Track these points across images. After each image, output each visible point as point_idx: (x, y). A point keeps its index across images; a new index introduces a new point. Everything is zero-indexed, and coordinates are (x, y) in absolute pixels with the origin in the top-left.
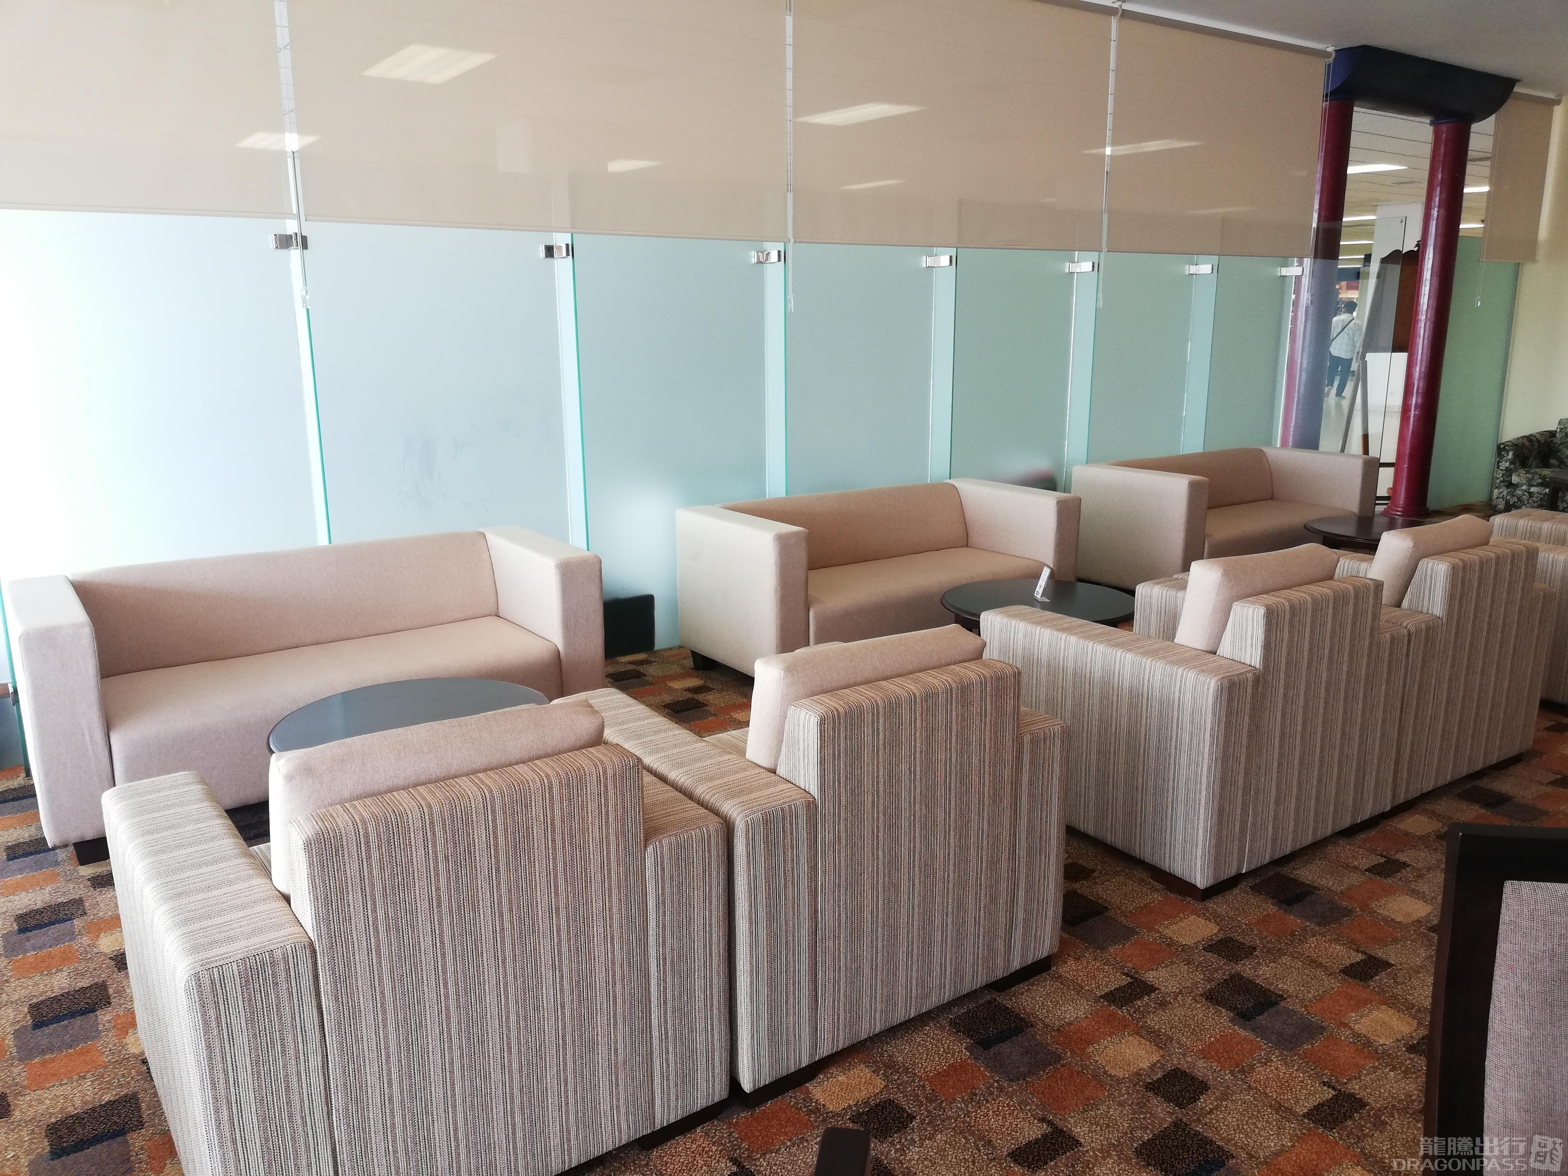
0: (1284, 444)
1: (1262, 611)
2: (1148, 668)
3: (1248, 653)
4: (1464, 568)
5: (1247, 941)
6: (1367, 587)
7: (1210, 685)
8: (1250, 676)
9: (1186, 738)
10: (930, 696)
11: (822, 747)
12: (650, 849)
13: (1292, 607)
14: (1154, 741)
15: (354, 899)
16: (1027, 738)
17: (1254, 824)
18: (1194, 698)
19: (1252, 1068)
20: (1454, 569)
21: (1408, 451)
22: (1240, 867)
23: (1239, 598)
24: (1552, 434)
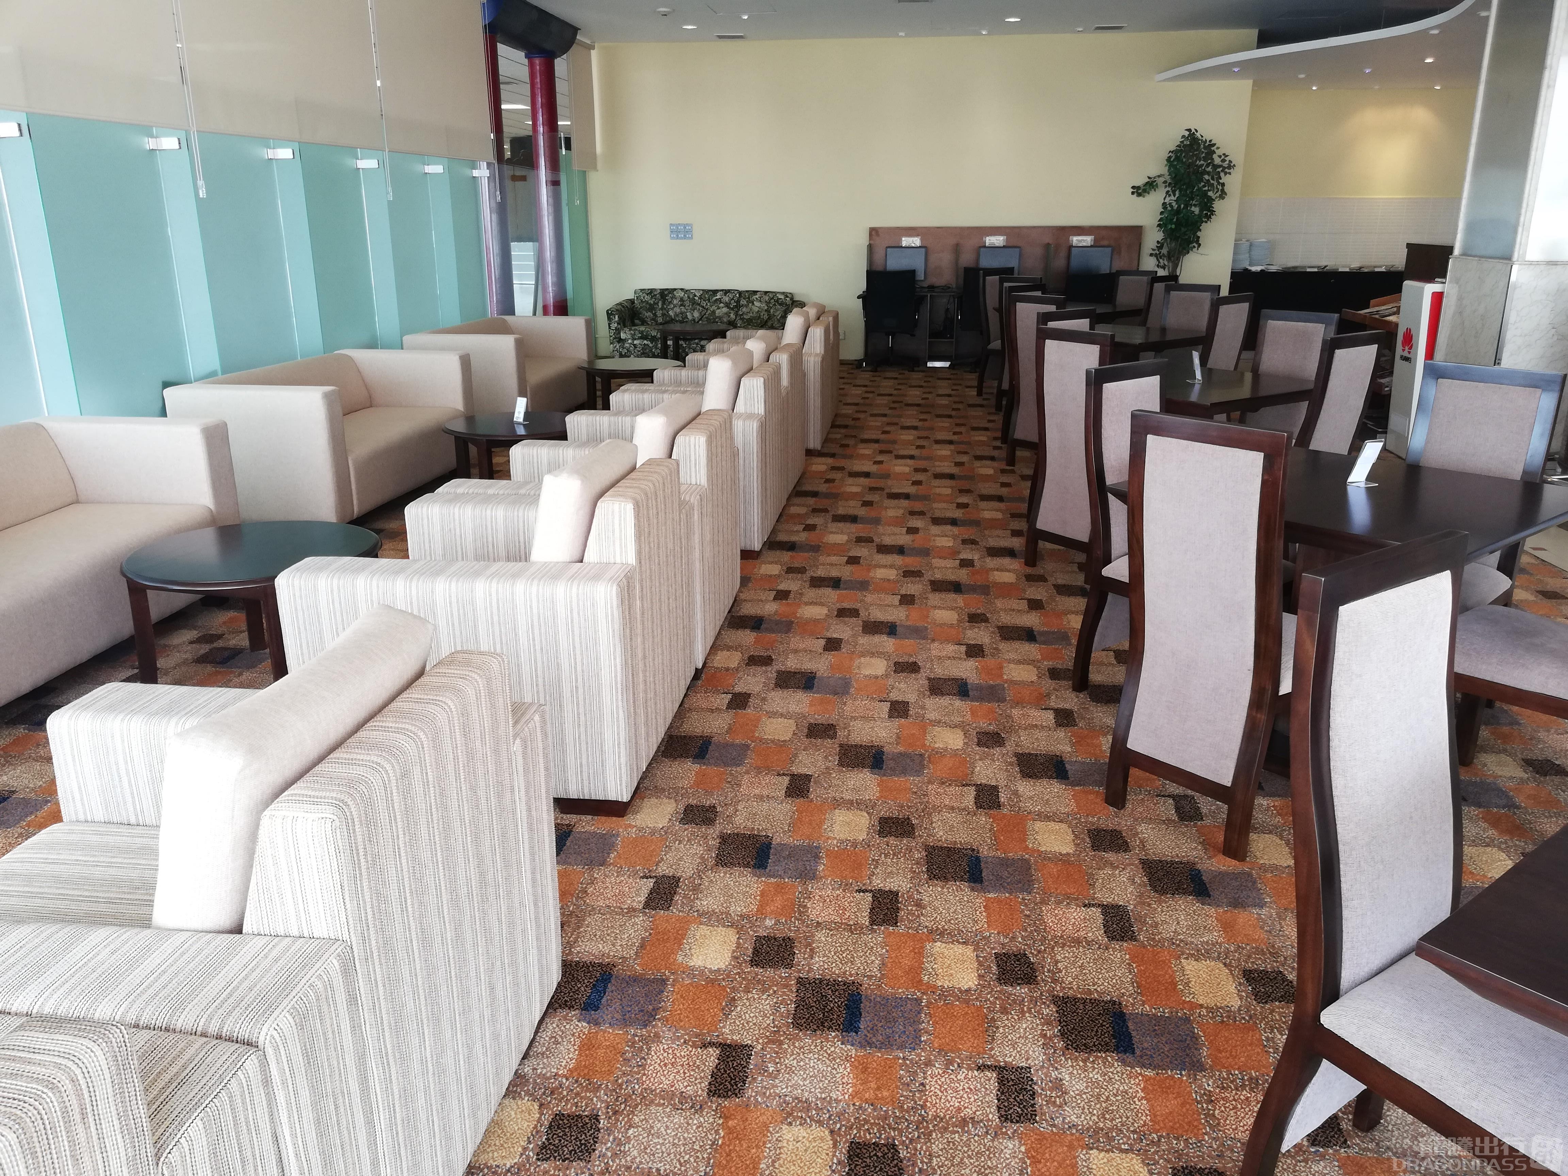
1: (762, 380)
3: (757, 407)
7: (756, 426)
24: (632, 301)
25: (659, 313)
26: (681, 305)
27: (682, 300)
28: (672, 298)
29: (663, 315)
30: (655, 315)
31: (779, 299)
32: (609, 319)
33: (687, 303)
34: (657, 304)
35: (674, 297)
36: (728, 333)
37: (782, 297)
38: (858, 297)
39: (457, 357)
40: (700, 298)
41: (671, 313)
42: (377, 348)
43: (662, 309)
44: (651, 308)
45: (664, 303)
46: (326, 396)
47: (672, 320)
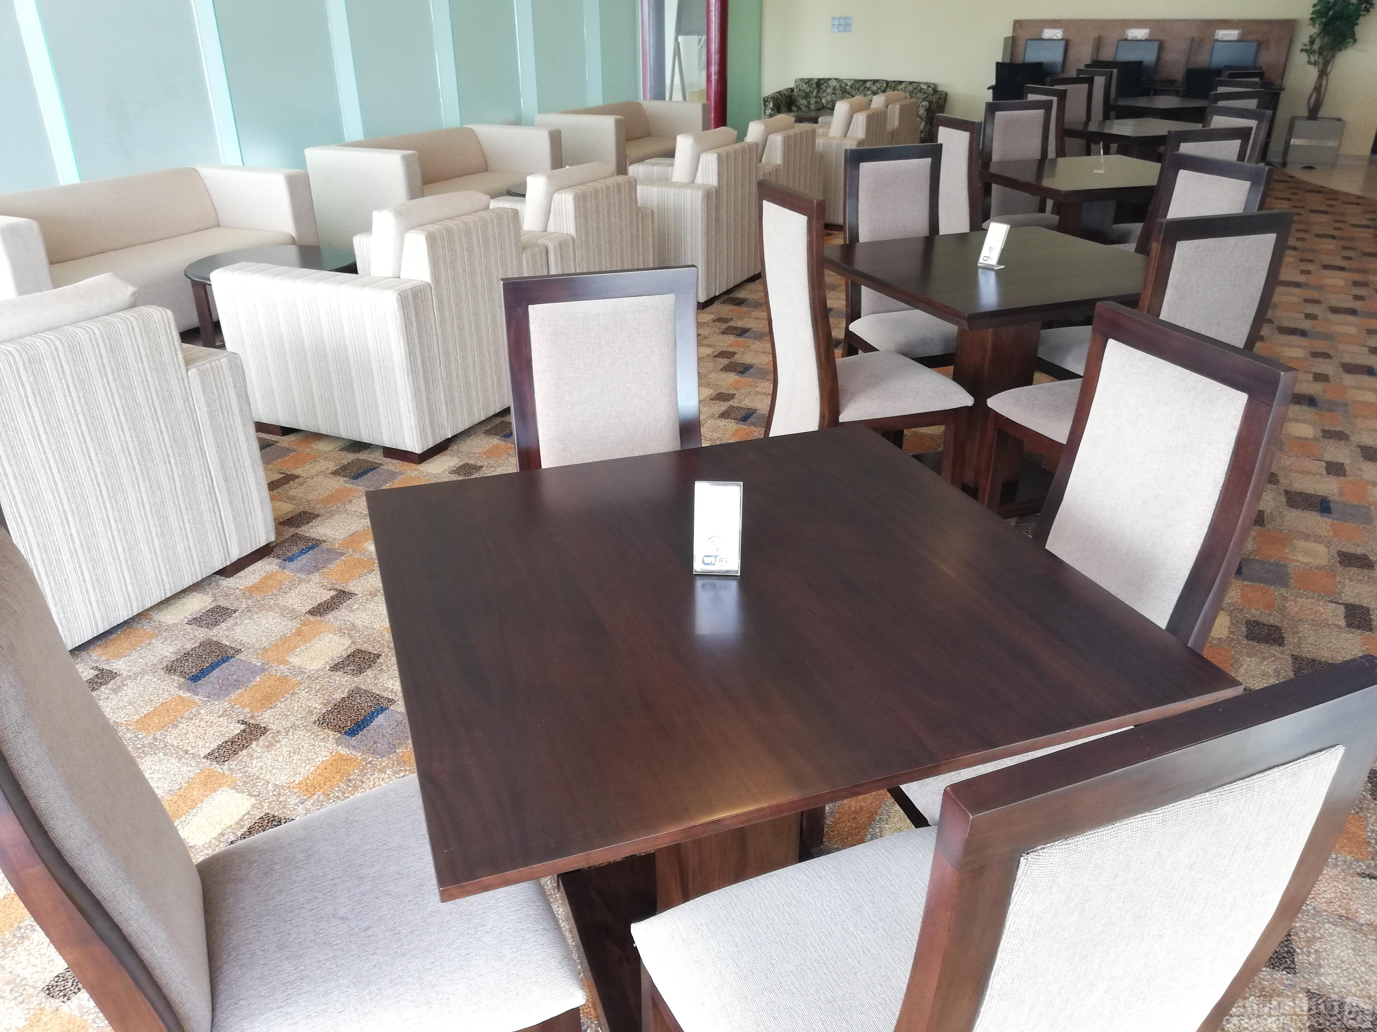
0: (645, 98)
1: (716, 155)
2: (666, 193)
3: (711, 179)
4: (788, 137)
5: (728, 317)
6: (753, 145)
7: (699, 195)
8: (714, 190)
9: (689, 225)
10: (608, 188)
11: (575, 210)
12: (524, 254)
13: (727, 154)
14: (672, 232)
15: (441, 264)
16: (640, 214)
17: (719, 269)
18: (692, 203)
19: (750, 346)
20: (784, 138)
21: (713, 105)
22: (715, 293)
23: (704, 151)
24: (792, 90)
25: (813, 101)
26: (833, 93)
27: (834, 89)
28: (826, 87)
29: (816, 102)
30: (809, 102)
31: (921, 89)
32: (765, 105)
33: (838, 92)
34: (812, 92)
35: (828, 86)
36: (820, 119)
37: (924, 87)
38: (989, 88)
39: (547, 133)
40: (851, 87)
41: (824, 101)
42: (522, 125)
43: (815, 97)
44: (807, 96)
45: (818, 92)
46: (405, 158)
47: (824, 107)
